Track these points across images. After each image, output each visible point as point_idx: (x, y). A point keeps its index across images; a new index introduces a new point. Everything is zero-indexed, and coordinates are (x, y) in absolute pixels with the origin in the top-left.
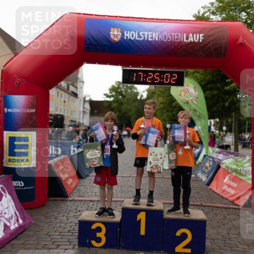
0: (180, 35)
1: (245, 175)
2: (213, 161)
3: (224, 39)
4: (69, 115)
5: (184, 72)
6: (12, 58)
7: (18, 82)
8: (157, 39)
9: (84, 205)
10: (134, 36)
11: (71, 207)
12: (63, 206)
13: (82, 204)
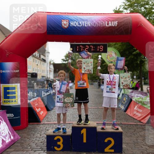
0: (103, 22)
1: (147, 105)
2: (127, 97)
3: (130, 24)
4: (41, 73)
5: (107, 44)
6: (4, 40)
7: (8, 54)
8: (90, 26)
9: (50, 126)
10: (76, 24)
11: (43, 128)
12: (38, 128)
13: (49, 126)
